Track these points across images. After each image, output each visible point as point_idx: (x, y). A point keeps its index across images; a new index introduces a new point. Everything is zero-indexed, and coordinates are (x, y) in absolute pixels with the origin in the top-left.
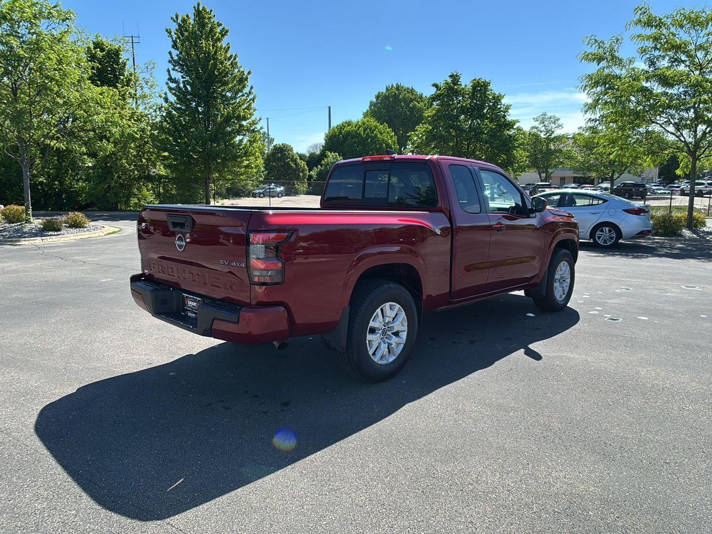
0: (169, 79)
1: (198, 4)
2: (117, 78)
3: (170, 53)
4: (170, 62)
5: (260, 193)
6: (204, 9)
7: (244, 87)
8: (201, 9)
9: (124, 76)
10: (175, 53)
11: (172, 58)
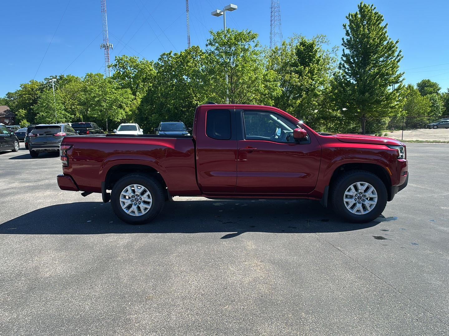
0: (343, 55)
1: (361, 4)
2: (311, 60)
3: (343, 39)
4: (342, 44)
5: (434, 126)
6: (365, 6)
7: (393, 52)
8: (362, 7)
9: (315, 58)
10: (346, 38)
11: (344, 42)
